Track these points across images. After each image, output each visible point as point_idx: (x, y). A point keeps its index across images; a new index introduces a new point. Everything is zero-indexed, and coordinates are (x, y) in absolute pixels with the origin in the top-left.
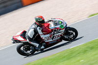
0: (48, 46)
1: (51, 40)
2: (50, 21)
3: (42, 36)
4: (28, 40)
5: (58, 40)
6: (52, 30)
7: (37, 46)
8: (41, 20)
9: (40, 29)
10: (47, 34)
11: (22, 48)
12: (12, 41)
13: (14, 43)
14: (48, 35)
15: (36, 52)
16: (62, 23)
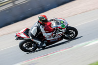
0: (50, 44)
1: (53, 39)
2: (52, 20)
3: (44, 35)
4: (31, 37)
5: (59, 39)
6: (54, 29)
7: (39, 44)
8: (45, 19)
9: (43, 27)
10: (49, 32)
11: (24, 45)
12: (16, 38)
13: (17, 39)
14: (50, 34)
15: (38, 49)
16: (63, 22)
